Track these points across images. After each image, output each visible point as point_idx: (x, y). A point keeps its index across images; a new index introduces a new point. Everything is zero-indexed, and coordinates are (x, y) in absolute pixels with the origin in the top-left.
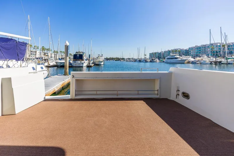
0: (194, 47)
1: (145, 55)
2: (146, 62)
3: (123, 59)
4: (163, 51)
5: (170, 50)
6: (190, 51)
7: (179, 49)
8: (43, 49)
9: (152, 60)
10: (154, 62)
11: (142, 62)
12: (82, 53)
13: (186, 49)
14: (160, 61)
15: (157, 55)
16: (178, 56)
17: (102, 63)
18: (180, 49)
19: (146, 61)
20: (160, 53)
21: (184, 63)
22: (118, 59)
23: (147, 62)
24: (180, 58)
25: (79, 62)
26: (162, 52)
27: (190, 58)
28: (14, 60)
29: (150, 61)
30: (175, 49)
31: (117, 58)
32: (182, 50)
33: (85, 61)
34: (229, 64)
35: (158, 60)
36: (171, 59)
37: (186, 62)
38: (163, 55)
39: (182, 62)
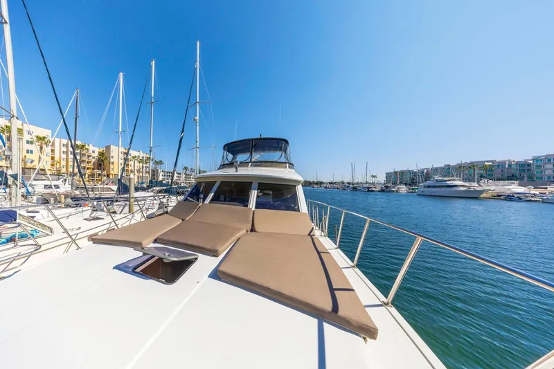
2: (368, 191)
5: (452, 164)
7: (488, 162)
10: (393, 191)
14: (411, 191)
16: (458, 183)
19: (370, 189)
21: (477, 198)
23: (372, 191)
24: (463, 186)
26: (425, 171)
29: (379, 189)
35: (403, 189)
36: (434, 187)
37: (482, 192)
38: (427, 175)
39: (474, 196)
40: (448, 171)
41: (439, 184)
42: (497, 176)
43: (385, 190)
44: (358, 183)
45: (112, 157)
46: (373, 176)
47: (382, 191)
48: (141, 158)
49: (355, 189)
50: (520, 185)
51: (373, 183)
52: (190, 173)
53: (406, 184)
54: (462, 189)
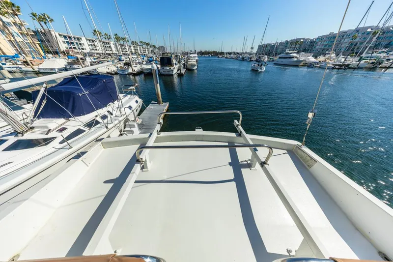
0: (326, 36)
1: (252, 48)
2: (250, 61)
3: (222, 53)
4: (279, 42)
6: (317, 43)
8: (118, 39)
9: (260, 57)
11: (246, 60)
12: (169, 55)
13: (313, 40)
14: (269, 60)
16: (295, 55)
17: (196, 67)
18: (303, 39)
20: (273, 46)
22: (216, 54)
23: (252, 61)
24: (296, 57)
25: (168, 69)
26: (276, 44)
27: (311, 57)
28: (111, 103)
29: (255, 59)
30: (297, 39)
31: (214, 52)
33: (175, 66)
35: (266, 59)
36: (284, 58)
37: (302, 64)
38: (276, 48)
39: (298, 65)
41: (287, 56)
51: (251, 54)
54: (295, 59)
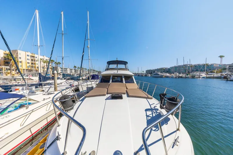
2: (142, 76)
5: (159, 68)
6: (171, 69)
15: (150, 71)
16: (159, 73)
18: (165, 68)
21: (162, 77)
27: (168, 74)
30: (162, 68)
32: (166, 68)
34: (187, 78)
35: (150, 75)
36: (156, 74)
37: (163, 76)
38: (154, 71)
39: (161, 77)
40: (158, 70)
41: (157, 74)
42: (166, 71)
43: (146, 76)
44: (139, 74)
45: (20, 58)
46: (143, 71)
47: (145, 76)
48: (45, 60)
49: (139, 75)
50: (169, 74)
51: (143, 74)
52: (78, 69)
53: (150, 74)
54: (160, 75)
